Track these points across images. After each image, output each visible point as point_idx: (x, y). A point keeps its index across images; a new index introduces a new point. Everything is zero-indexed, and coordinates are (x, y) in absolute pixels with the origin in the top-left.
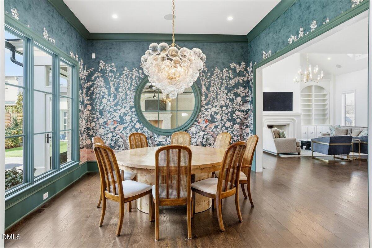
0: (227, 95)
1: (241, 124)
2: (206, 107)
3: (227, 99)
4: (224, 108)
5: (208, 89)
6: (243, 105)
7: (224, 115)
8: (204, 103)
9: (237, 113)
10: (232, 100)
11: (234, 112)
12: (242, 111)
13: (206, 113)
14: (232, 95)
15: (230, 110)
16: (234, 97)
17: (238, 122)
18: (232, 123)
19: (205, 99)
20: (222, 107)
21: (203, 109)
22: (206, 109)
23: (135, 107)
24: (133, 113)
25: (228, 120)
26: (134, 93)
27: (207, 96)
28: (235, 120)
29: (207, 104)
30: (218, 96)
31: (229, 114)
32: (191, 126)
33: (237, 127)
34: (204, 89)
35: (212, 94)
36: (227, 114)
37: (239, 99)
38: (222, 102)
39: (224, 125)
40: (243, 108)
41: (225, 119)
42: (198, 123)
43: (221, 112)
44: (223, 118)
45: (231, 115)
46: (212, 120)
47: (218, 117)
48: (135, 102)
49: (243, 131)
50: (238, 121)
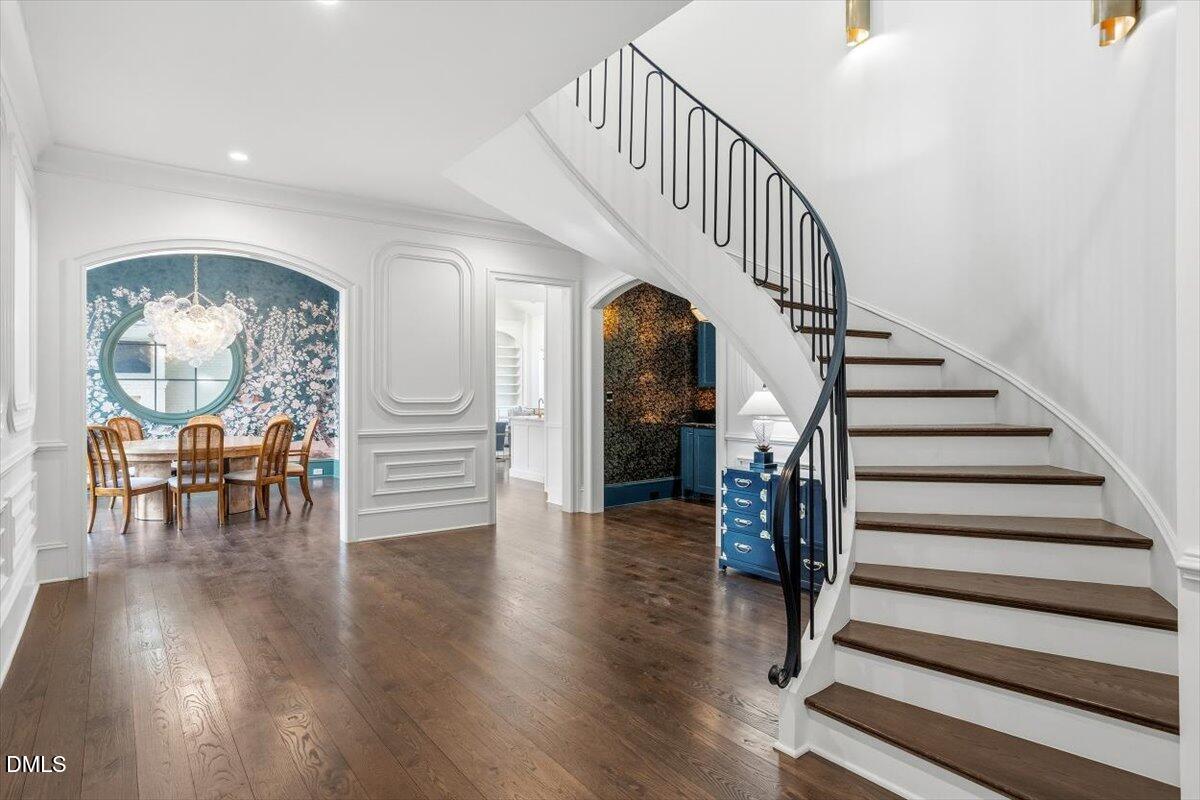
0: (294, 354)
1: (321, 404)
2: (255, 374)
3: (295, 361)
4: (289, 377)
5: (258, 342)
6: (323, 372)
7: (289, 387)
8: (251, 366)
9: (313, 384)
10: (304, 364)
11: (307, 384)
12: (323, 382)
13: (255, 384)
14: (305, 354)
15: (300, 381)
16: (308, 359)
17: (315, 400)
18: (303, 402)
19: (253, 361)
20: (284, 374)
21: (248, 377)
22: (255, 378)
23: (102, 371)
24: (96, 383)
25: (297, 397)
26: (100, 344)
27: (256, 355)
28: (309, 397)
29: (257, 369)
30: (278, 356)
31: (298, 387)
32: (226, 407)
33: (313, 408)
34: (250, 343)
35: (266, 352)
36: (294, 387)
37: (317, 362)
38: (286, 366)
39: (289, 405)
40: (323, 377)
41: (291, 395)
42: (239, 401)
43: (283, 384)
44: (288, 393)
45: (303, 389)
46: (267, 396)
47: (278, 391)
48: (101, 360)
49: (324, 415)
50: (315, 398)
